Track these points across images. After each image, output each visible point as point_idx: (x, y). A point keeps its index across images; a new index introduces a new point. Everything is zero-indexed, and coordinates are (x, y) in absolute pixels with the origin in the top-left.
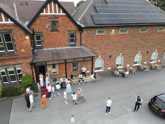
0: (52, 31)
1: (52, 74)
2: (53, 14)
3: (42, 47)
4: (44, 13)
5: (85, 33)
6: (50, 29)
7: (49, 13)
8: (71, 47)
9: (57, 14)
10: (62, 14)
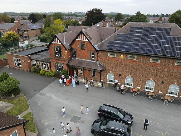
0: (81, 49)
1: (80, 74)
2: (82, 40)
3: (76, 57)
4: (78, 40)
5: (100, 53)
6: (81, 48)
7: (80, 40)
8: (91, 61)
9: (84, 40)
10: (87, 40)
